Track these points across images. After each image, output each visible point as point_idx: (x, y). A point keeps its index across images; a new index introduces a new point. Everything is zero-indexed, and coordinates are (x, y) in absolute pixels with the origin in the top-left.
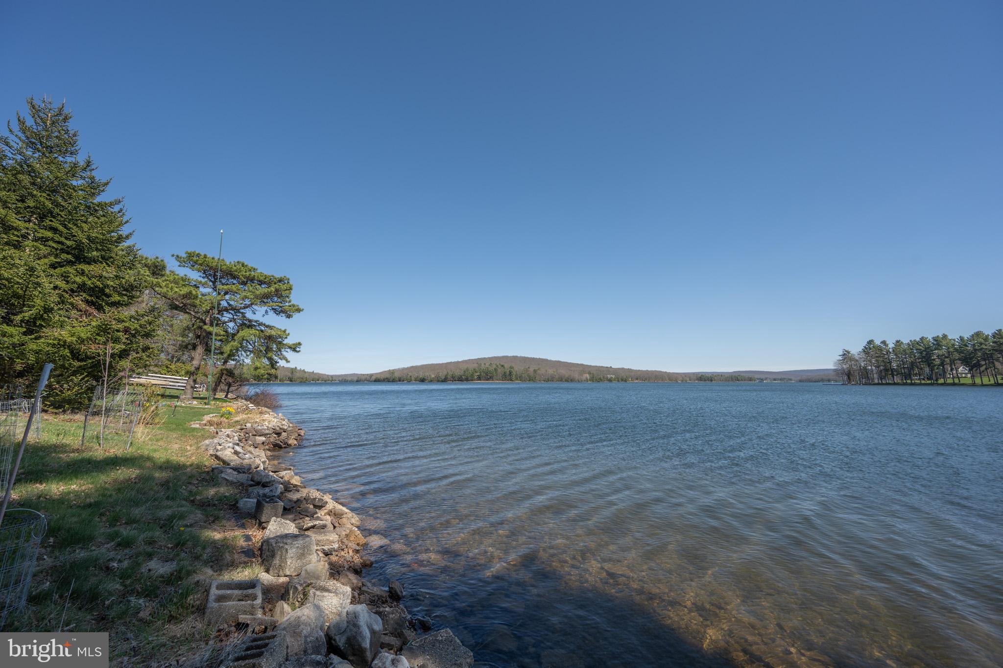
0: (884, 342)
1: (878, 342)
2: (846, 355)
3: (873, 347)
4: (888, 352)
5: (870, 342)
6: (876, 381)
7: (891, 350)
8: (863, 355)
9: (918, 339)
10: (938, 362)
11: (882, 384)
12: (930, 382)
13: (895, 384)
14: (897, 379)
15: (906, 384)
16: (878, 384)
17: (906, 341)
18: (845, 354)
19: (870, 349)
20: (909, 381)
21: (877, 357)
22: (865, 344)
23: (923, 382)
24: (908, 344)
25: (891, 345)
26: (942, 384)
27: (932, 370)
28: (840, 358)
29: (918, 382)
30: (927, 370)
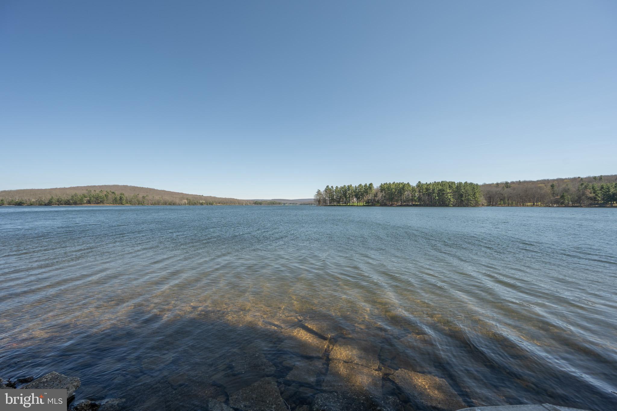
0: (332, 187)
1: (330, 187)
2: (319, 192)
4: (333, 191)
5: (328, 186)
6: (328, 205)
8: (325, 192)
9: (343, 186)
10: (348, 196)
11: (330, 206)
12: (345, 205)
13: (335, 206)
14: (335, 204)
15: (338, 206)
16: (329, 206)
17: (339, 187)
19: (327, 189)
20: (339, 204)
21: (329, 193)
22: (325, 187)
25: (334, 188)
26: (349, 206)
27: (346, 200)
28: (316, 193)
29: (342, 204)
30: (345, 199)
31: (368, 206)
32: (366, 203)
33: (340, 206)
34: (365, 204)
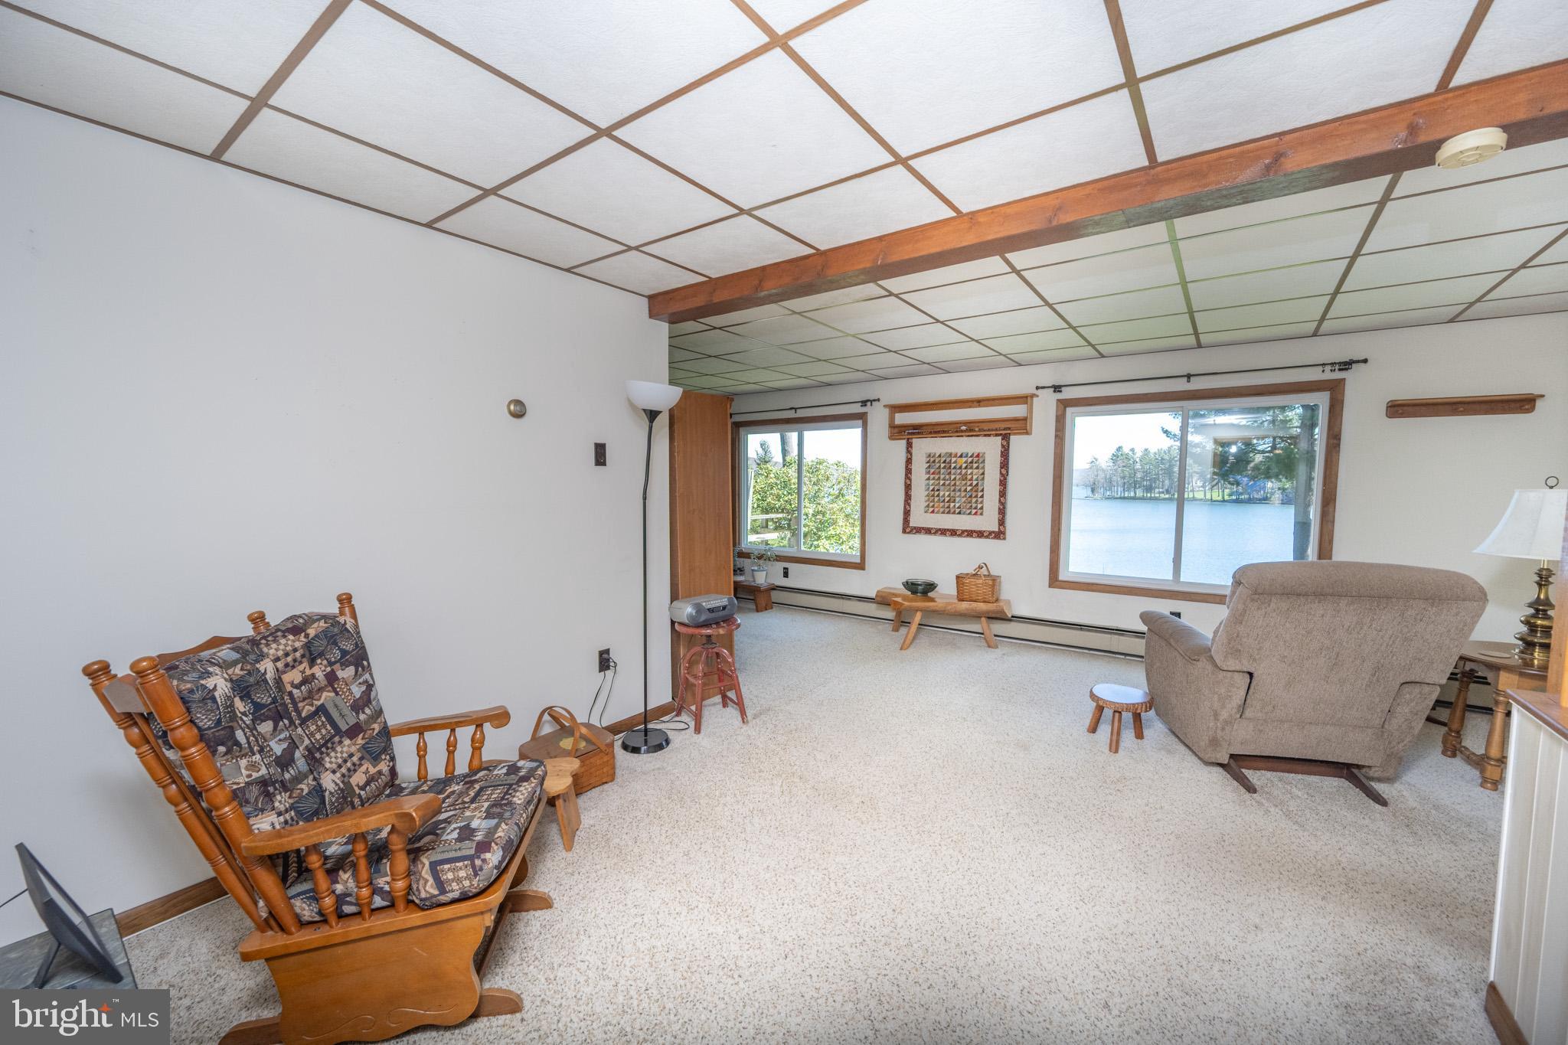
0: (1132, 450)
1: (1126, 450)
3: (1121, 455)
4: (1135, 462)
5: (1119, 449)
6: (1119, 495)
7: (1138, 460)
8: (1110, 464)
9: (1165, 449)
11: (1124, 498)
12: (1167, 496)
13: (1134, 498)
14: (1139, 493)
15: (1145, 499)
16: (1120, 498)
17: (1153, 450)
18: (1093, 462)
19: (1118, 456)
20: (1149, 496)
21: (1124, 466)
22: (1113, 450)
23: (1162, 496)
24: (1155, 453)
25: (1139, 454)
27: (1171, 483)
28: (1087, 466)
29: (1157, 495)
30: (1167, 482)
31: (1237, 501)
32: (1230, 495)
33: (1151, 499)
34: (1226, 498)
